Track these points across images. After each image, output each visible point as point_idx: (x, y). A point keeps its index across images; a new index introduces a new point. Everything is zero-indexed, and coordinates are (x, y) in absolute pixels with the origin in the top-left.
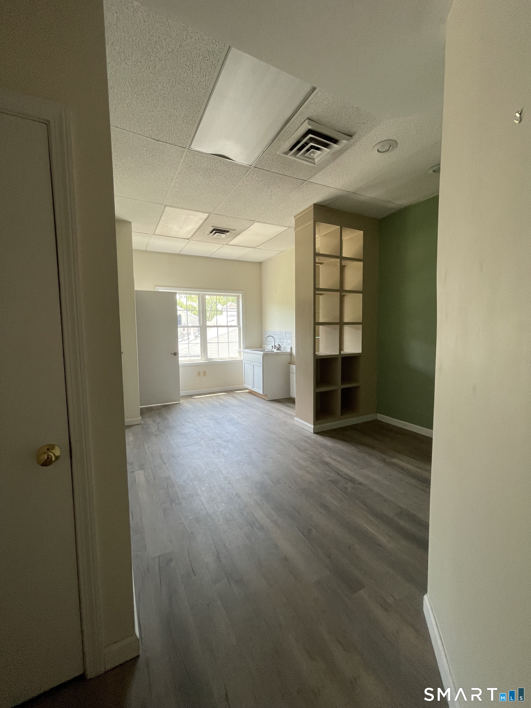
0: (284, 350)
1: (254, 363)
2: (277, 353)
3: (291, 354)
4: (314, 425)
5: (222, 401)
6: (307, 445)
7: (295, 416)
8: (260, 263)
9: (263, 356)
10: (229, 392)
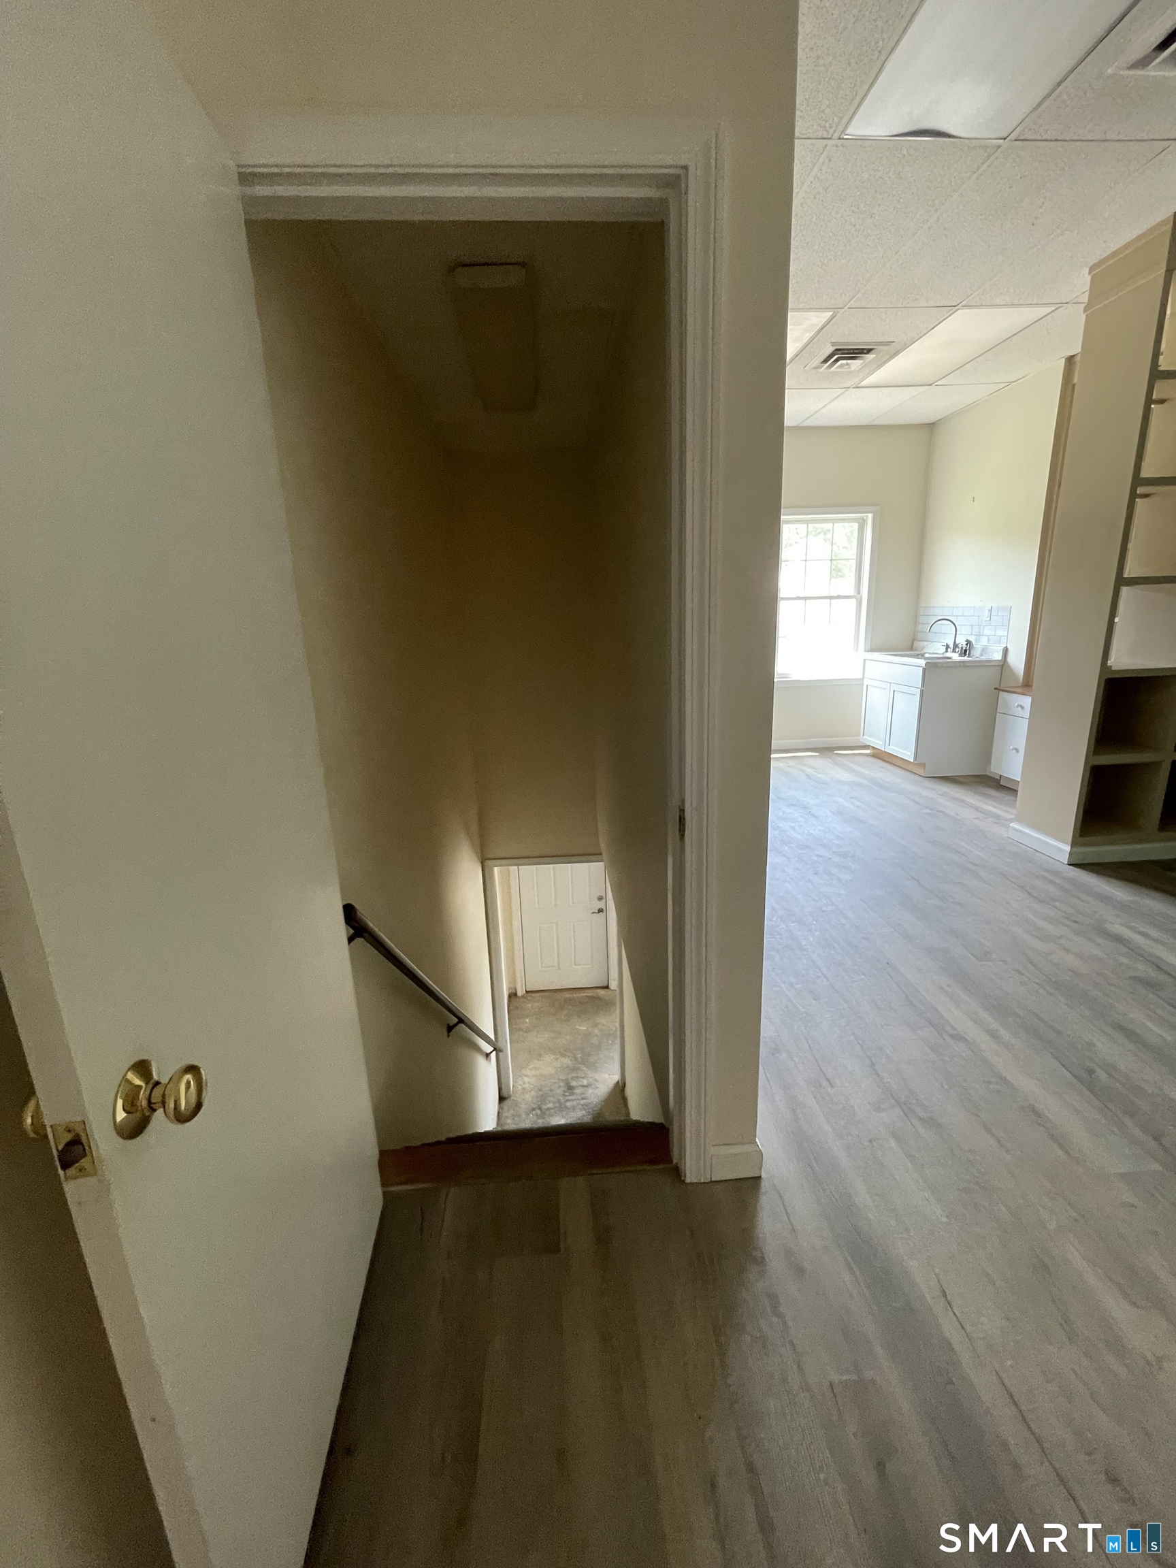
0: (982, 655)
1: (894, 687)
2: (963, 662)
3: (1003, 665)
4: (1074, 844)
5: (809, 771)
6: (1051, 889)
7: (1011, 821)
8: (931, 428)
9: (924, 670)
10: (826, 750)
